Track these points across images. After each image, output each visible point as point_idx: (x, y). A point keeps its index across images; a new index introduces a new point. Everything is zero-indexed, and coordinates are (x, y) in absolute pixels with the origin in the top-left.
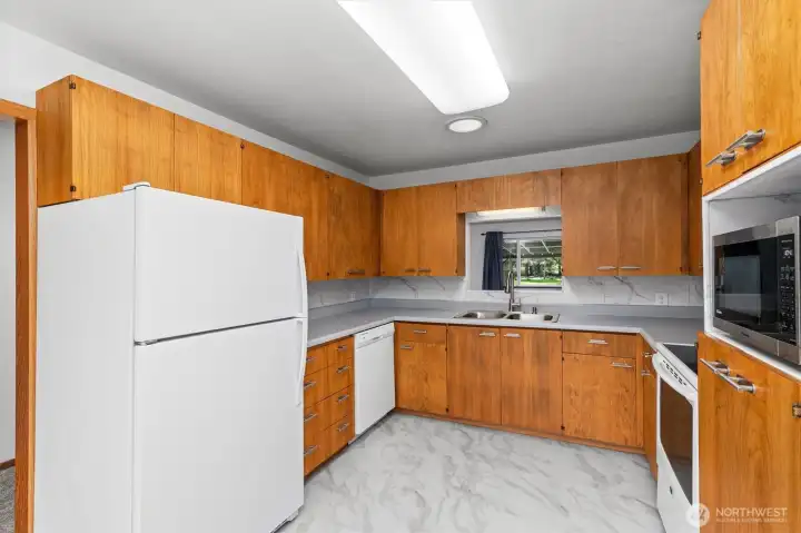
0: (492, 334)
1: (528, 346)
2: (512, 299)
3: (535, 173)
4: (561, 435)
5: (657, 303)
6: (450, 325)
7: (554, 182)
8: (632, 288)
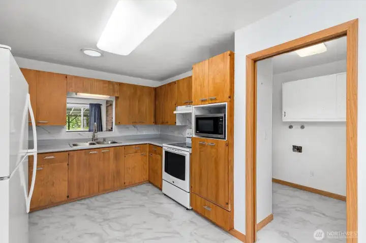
0: (96, 152)
1: (112, 154)
2: (94, 136)
3: (109, 82)
4: (124, 187)
5: (144, 134)
6: (69, 151)
7: (117, 87)
8: (137, 129)
